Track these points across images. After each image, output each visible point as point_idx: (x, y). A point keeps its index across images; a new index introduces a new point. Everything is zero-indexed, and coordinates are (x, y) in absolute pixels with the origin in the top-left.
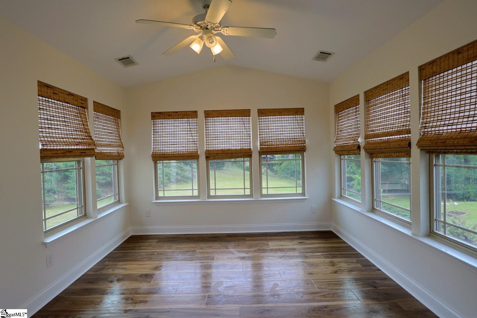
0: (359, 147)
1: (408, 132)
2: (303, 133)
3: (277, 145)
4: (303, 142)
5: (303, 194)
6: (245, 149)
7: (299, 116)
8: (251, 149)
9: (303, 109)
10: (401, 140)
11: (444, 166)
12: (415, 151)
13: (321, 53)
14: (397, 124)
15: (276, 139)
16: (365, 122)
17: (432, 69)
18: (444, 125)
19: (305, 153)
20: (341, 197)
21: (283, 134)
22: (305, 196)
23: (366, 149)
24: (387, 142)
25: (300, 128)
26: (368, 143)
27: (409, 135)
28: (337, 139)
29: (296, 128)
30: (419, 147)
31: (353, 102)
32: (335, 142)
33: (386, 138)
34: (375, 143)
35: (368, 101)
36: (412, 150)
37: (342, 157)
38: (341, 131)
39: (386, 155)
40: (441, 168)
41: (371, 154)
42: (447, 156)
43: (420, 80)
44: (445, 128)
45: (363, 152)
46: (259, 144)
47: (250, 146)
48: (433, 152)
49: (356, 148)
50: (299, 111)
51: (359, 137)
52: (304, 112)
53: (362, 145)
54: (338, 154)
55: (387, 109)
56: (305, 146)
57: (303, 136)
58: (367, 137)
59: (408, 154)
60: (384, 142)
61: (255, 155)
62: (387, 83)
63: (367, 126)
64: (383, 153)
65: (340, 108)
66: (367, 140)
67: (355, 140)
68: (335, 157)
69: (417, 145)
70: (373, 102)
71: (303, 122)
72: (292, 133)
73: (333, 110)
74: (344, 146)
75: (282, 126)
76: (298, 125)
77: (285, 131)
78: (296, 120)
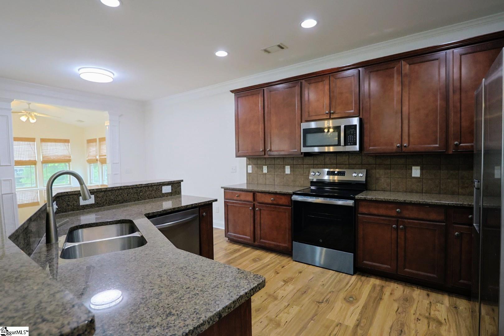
0: (97, 160)
2: (69, 152)
3: (53, 158)
4: (69, 157)
6: (32, 161)
7: (66, 143)
8: (36, 160)
9: (69, 140)
15: (53, 155)
16: (99, 150)
19: (70, 162)
23: (99, 161)
25: (67, 150)
26: (100, 159)
28: (88, 156)
29: (65, 150)
31: (94, 141)
32: (87, 157)
34: (102, 159)
35: (100, 142)
37: (91, 165)
38: (90, 152)
41: (101, 163)
45: (98, 162)
46: (42, 158)
47: (36, 159)
49: (96, 160)
50: (67, 141)
51: (97, 156)
54: (89, 163)
56: (70, 159)
57: (69, 154)
58: (100, 156)
61: (39, 164)
63: (100, 152)
65: (90, 141)
67: (95, 157)
68: (88, 165)
70: (102, 143)
71: (69, 147)
72: (62, 152)
73: (86, 142)
74: (91, 160)
75: (56, 148)
76: (66, 148)
77: (58, 151)
78: (65, 145)
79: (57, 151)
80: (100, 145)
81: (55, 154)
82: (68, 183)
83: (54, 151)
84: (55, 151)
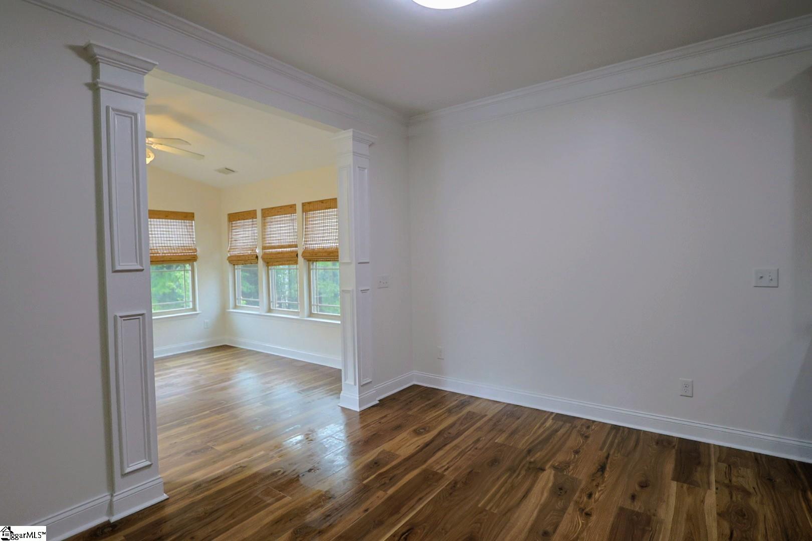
0: (257, 257)
1: (296, 246)
2: (193, 241)
3: (163, 253)
4: (194, 251)
5: (194, 309)
7: (188, 221)
9: (193, 214)
10: (292, 252)
11: (316, 269)
12: (301, 259)
13: (226, 169)
14: (287, 239)
15: (162, 246)
16: (262, 235)
17: (309, 207)
18: (316, 244)
19: (195, 263)
20: (236, 307)
21: (170, 240)
22: (196, 311)
23: (263, 258)
24: (282, 253)
25: (190, 235)
26: (265, 254)
27: (297, 249)
28: (230, 249)
29: (185, 235)
30: (303, 257)
32: (229, 251)
33: (281, 250)
34: (271, 254)
35: (265, 217)
36: (299, 259)
37: (236, 267)
38: (236, 241)
39: (280, 263)
40: (314, 270)
41: (268, 263)
42: (318, 263)
43: (303, 212)
44: (316, 246)
45: (260, 261)
48: (310, 261)
49: (253, 257)
50: (188, 216)
51: (256, 247)
52: (193, 217)
53: (260, 255)
54: (231, 263)
55: (281, 227)
56: (196, 255)
57: (194, 243)
58: (264, 248)
59: (296, 263)
60: (279, 253)
62: (281, 207)
63: (264, 238)
64: (277, 262)
65: (234, 217)
66: (264, 251)
67: (252, 250)
68: (228, 267)
69: (302, 255)
70: (268, 219)
71: (192, 229)
72: (180, 240)
73: (226, 218)
74: (240, 256)
75: (169, 231)
76: (187, 232)
77: (172, 238)
78: (184, 226)
79: (169, 238)
80: (264, 225)
81: (167, 243)
82: (189, 306)
83: (164, 237)
84: (167, 238)
